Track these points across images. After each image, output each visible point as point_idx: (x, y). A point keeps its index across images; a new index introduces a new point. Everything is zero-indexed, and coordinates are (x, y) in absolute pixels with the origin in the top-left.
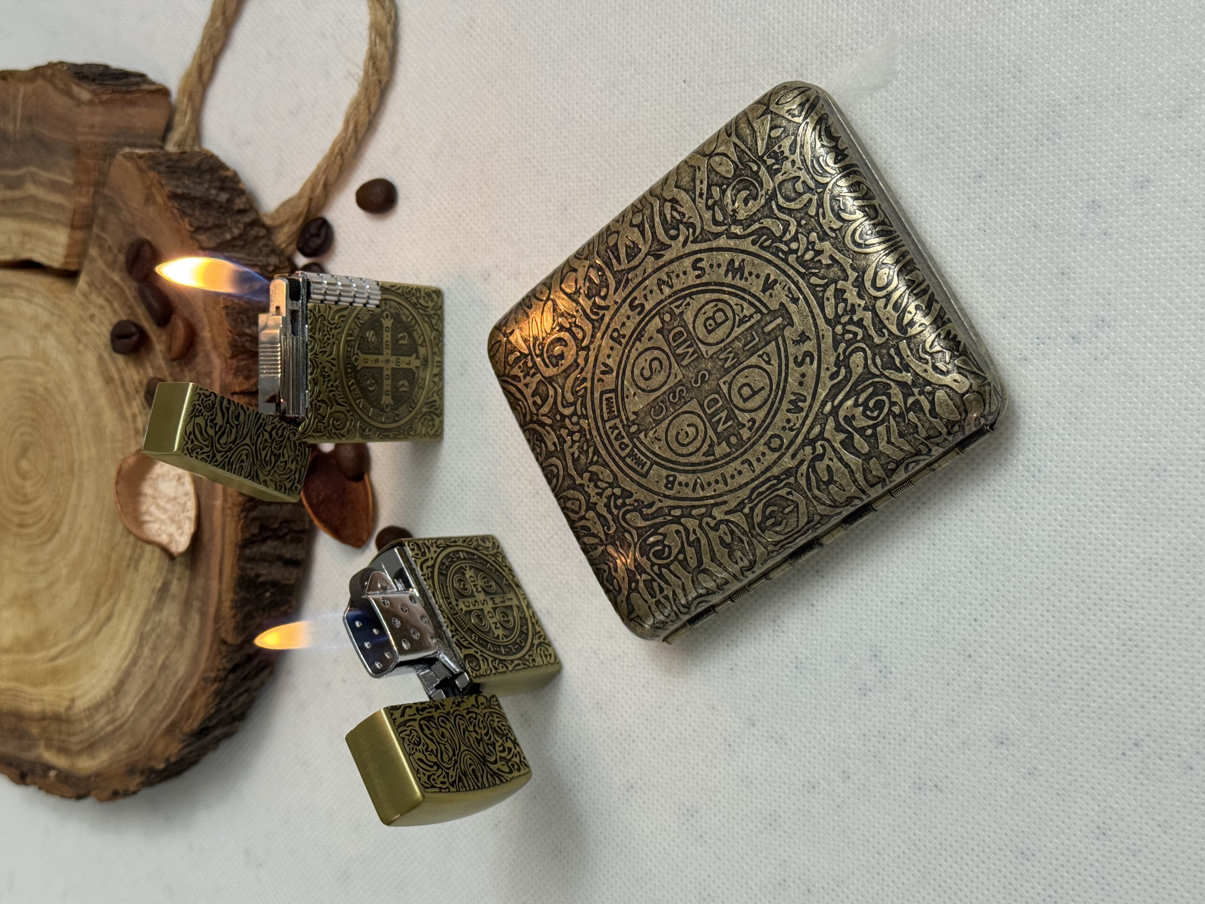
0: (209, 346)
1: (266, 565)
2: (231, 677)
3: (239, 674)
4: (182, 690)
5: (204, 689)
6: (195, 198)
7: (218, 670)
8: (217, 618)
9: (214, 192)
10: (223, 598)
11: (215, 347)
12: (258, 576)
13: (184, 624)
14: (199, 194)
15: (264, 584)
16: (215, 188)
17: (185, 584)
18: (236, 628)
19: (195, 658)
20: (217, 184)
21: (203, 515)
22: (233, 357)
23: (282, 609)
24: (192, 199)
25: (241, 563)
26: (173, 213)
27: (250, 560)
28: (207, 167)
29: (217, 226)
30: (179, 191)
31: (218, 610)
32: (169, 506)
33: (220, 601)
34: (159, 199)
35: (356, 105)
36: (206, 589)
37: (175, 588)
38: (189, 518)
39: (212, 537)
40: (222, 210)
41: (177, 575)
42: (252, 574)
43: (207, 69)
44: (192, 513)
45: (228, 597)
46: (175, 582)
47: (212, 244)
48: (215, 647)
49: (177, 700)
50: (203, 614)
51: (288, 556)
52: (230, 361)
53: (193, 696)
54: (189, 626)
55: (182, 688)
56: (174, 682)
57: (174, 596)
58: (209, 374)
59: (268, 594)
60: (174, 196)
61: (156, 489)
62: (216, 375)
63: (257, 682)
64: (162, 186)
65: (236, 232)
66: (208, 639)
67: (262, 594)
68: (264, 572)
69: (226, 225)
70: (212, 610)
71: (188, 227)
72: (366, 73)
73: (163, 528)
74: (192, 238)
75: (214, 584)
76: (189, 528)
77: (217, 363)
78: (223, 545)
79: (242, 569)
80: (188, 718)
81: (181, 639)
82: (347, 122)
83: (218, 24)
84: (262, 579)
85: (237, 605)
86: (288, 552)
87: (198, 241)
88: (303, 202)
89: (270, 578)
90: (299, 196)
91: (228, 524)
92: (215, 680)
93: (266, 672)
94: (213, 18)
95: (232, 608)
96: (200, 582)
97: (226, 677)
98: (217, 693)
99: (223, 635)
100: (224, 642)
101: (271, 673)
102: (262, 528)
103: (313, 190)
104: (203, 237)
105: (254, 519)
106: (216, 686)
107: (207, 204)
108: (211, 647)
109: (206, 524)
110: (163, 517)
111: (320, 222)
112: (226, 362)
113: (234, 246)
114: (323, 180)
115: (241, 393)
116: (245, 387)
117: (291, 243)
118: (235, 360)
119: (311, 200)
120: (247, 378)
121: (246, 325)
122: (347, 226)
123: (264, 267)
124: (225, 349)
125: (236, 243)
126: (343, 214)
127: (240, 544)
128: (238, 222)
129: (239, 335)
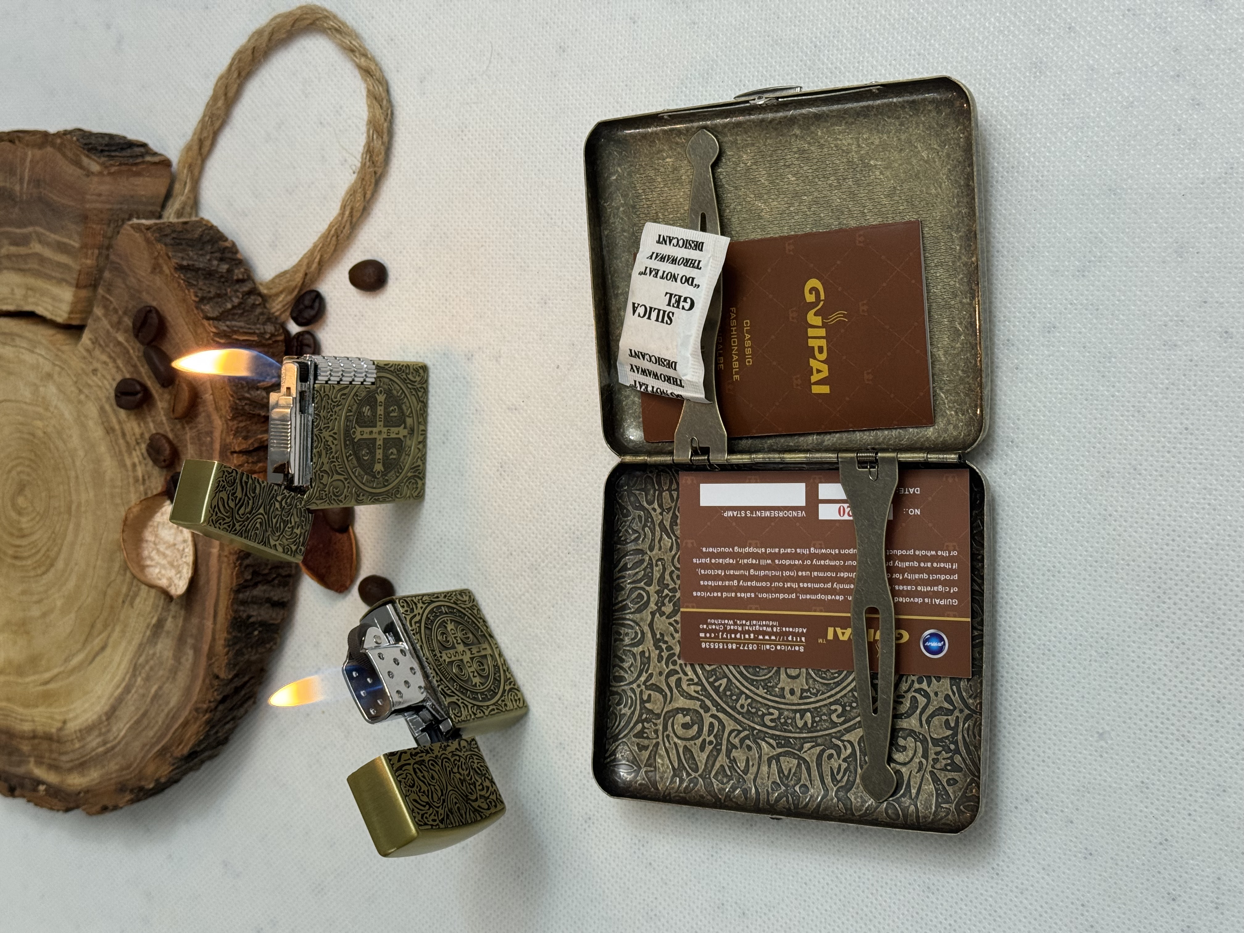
0: (211, 408)
1: (255, 607)
2: (221, 708)
3: (228, 704)
4: (174, 718)
5: (196, 719)
6: (199, 269)
7: (210, 702)
8: (211, 655)
9: (215, 263)
10: (217, 637)
11: (217, 409)
12: (249, 617)
13: (177, 658)
14: (201, 265)
15: (253, 623)
16: (216, 259)
17: (180, 622)
18: (228, 664)
19: (188, 690)
20: (218, 255)
21: (199, 561)
22: (233, 419)
23: (268, 646)
24: (197, 270)
25: (235, 607)
26: (179, 283)
27: (243, 603)
28: (208, 237)
29: (219, 296)
30: (185, 263)
31: (211, 648)
32: (168, 552)
33: (214, 639)
34: (166, 270)
35: (352, 193)
36: (201, 629)
37: (169, 624)
38: (188, 564)
39: (208, 582)
40: (223, 280)
41: (172, 613)
42: (244, 615)
43: (207, 143)
44: (190, 559)
45: (222, 637)
46: (170, 620)
47: (215, 314)
48: (207, 681)
49: (168, 727)
50: (197, 650)
51: (276, 598)
52: (230, 423)
53: (185, 724)
54: (183, 660)
55: (173, 717)
56: (166, 711)
57: (168, 632)
58: (210, 433)
59: (256, 633)
60: (181, 268)
61: (156, 536)
62: (217, 434)
63: (242, 710)
64: (169, 258)
65: (236, 301)
66: (201, 673)
67: (252, 633)
68: (254, 613)
69: (226, 294)
70: (206, 648)
71: (194, 298)
72: (363, 165)
73: (163, 572)
74: (197, 308)
75: (209, 624)
76: (187, 573)
77: (218, 423)
78: (218, 590)
79: (236, 611)
80: (179, 744)
81: (174, 671)
82: (343, 207)
83: (220, 103)
84: (252, 620)
85: (231, 643)
86: (276, 594)
87: (202, 310)
88: (299, 277)
89: (259, 619)
90: (295, 269)
91: (223, 571)
92: (206, 711)
93: (250, 702)
94: (214, 98)
95: (225, 646)
96: (195, 621)
97: (216, 707)
98: (208, 722)
99: (216, 670)
100: (217, 677)
101: (254, 703)
102: (255, 573)
103: (309, 265)
104: (207, 308)
105: (247, 566)
106: (207, 716)
107: (209, 274)
108: (204, 681)
109: (202, 569)
110: (164, 562)
111: (313, 295)
112: (227, 424)
113: (234, 314)
114: (318, 257)
115: (240, 452)
116: (244, 446)
117: (285, 311)
118: (235, 422)
119: (306, 274)
120: (246, 438)
121: (246, 389)
122: (338, 299)
123: (261, 335)
124: (227, 411)
125: (235, 311)
126: (335, 288)
127: (234, 589)
128: (237, 291)
129: (239, 399)
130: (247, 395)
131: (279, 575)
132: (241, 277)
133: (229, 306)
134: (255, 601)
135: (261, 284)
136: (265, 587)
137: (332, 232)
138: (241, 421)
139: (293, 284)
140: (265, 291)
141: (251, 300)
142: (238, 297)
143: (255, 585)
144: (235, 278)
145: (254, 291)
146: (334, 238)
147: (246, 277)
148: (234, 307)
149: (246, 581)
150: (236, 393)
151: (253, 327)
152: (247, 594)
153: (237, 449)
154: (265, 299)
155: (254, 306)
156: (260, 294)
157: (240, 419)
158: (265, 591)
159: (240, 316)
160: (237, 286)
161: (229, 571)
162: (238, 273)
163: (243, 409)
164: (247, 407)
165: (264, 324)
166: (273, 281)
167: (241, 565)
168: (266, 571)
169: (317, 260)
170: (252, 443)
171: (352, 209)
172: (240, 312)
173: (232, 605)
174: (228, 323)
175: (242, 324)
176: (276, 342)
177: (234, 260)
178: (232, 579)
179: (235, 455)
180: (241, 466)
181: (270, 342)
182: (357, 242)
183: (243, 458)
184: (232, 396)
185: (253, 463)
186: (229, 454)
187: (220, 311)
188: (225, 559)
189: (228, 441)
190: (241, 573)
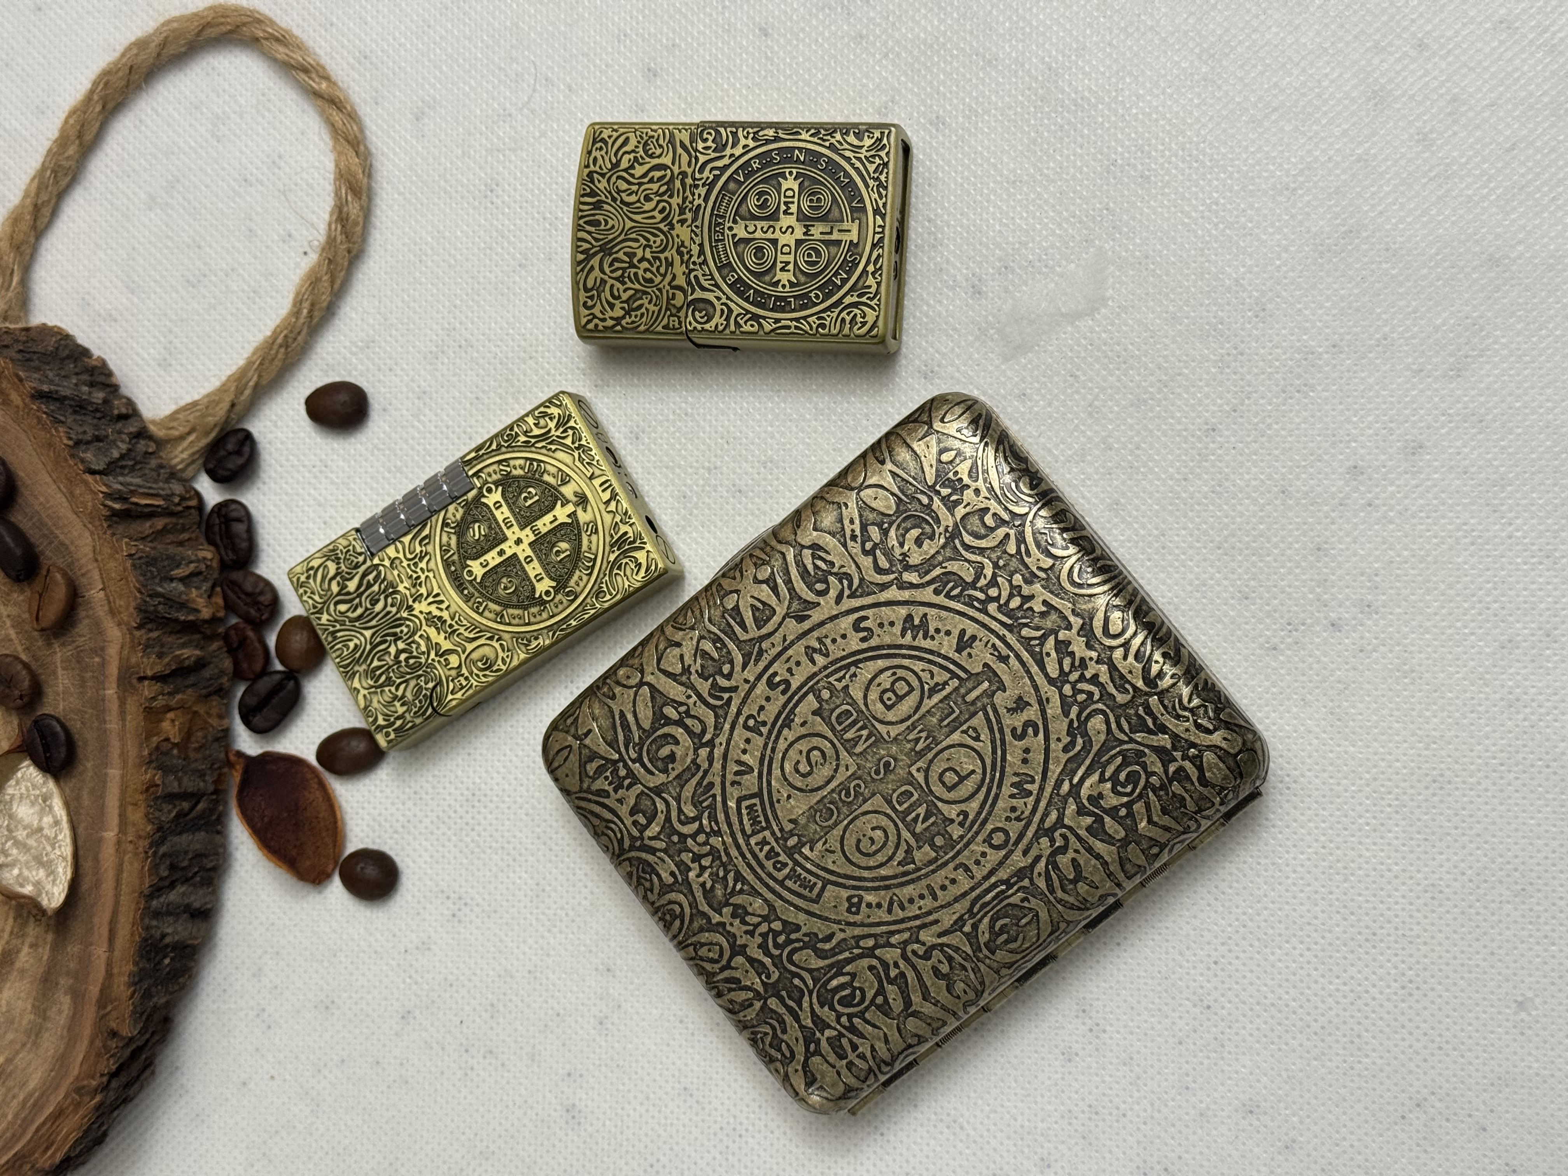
0: (101, 611)
1: (171, 919)
2: (114, 1084)
4: (38, 1106)
5: (78, 1105)
6: (65, 398)
7: (102, 1075)
8: (104, 1000)
9: (85, 389)
10: (115, 971)
11: (112, 612)
12: (163, 936)
13: (41, 1010)
14: (68, 392)
15: (167, 946)
16: (85, 383)
17: (45, 953)
18: (134, 1012)
19: (62, 1061)
20: (85, 377)
21: (81, 853)
22: (139, 627)
23: (181, 980)
24: (62, 399)
25: (147, 921)
26: (39, 419)
27: (157, 914)
28: (67, 352)
29: (98, 439)
30: (45, 388)
31: (105, 990)
32: (31, 842)
33: (109, 975)
34: (15, 397)
35: (313, 280)
36: (85, 962)
37: (25, 958)
38: (64, 859)
39: (98, 884)
40: (98, 415)
41: (29, 940)
42: (158, 935)
43: (46, 211)
44: (67, 850)
45: (125, 969)
46: (26, 950)
47: (101, 466)
48: (98, 1043)
49: (26, 1123)
50: (77, 996)
51: (197, 905)
52: (137, 633)
53: (58, 1115)
54: (52, 1013)
55: (35, 1105)
56: (21, 1097)
57: (22, 971)
58: (100, 651)
59: (167, 961)
60: (40, 396)
61: (11, 816)
62: (113, 651)
64: (21, 380)
65: (124, 447)
66: (87, 1031)
67: (160, 962)
68: (169, 930)
69: (107, 437)
70: (94, 990)
71: (66, 441)
73: (26, 873)
74: (72, 456)
75: (100, 952)
76: (64, 872)
77: (114, 634)
78: (117, 896)
79: (147, 928)
80: (47, 1149)
81: (35, 1033)
82: (298, 303)
83: (72, 150)
84: (167, 940)
85: (137, 980)
87: (83, 461)
88: (221, 410)
89: (176, 938)
90: (211, 400)
91: (126, 866)
92: (96, 1091)
94: (62, 141)
95: (130, 984)
96: (73, 949)
97: (109, 1084)
98: (97, 1108)
99: (113, 1025)
100: (114, 1034)
102: (173, 867)
103: (239, 392)
104: (88, 456)
105: (164, 855)
106: (98, 1098)
107: (80, 407)
108: (92, 1043)
109: (87, 865)
110: (23, 858)
111: (240, 437)
112: (131, 634)
113: (123, 467)
114: (255, 378)
115: (154, 678)
116: (158, 668)
117: (193, 462)
118: (143, 631)
119: (233, 405)
120: (160, 656)
121: (157, 580)
122: (282, 443)
123: (167, 498)
124: (131, 615)
125: (124, 463)
126: (276, 426)
127: (146, 892)
128: (120, 432)
129: (150, 596)
130: (160, 589)
131: (202, 868)
132: (124, 411)
133: (116, 454)
134: (172, 912)
135: (153, 422)
136: (183, 889)
137: (280, 340)
138: (150, 630)
139: (211, 420)
140: (159, 432)
141: (142, 446)
142: (123, 441)
143: (172, 885)
144: (116, 412)
145: (143, 434)
146: (282, 350)
147: (131, 412)
148: (122, 457)
149: (161, 879)
150: (145, 586)
151: (154, 486)
152: (162, 900)
153: (149, 673)
154: (160, 443)
155: (147, 454)
156: (151, 437)
157: (149, 626)
158: (184, 894)
159: (132, 469)
160: (119, 425)
161: (137, 865)
162: (119, 408)
163: (156, 611)
164: (160, 607)
165: (167, 481)
166: (173, 416)
167: (155, 853)
168: (185, 863)
169: (252, 384)
170: (168, 664)
171: (313, 305)
172: (130, 463)
173: (142, 919)
174: (121, 479)
175: (138, 481)
176: (189, 508)
177: (108, 386)
178: (142, 878)
179: (146, 683)
180: (154, 698)
181: (180, 508)
182: (314, 357)
183: (157, 687)
184: (140, 592)
185: (169, 694)
186: (134, 681)
187: (107, 460)
188: (130, 847)
189: (133, 660)
190: (155, 867)
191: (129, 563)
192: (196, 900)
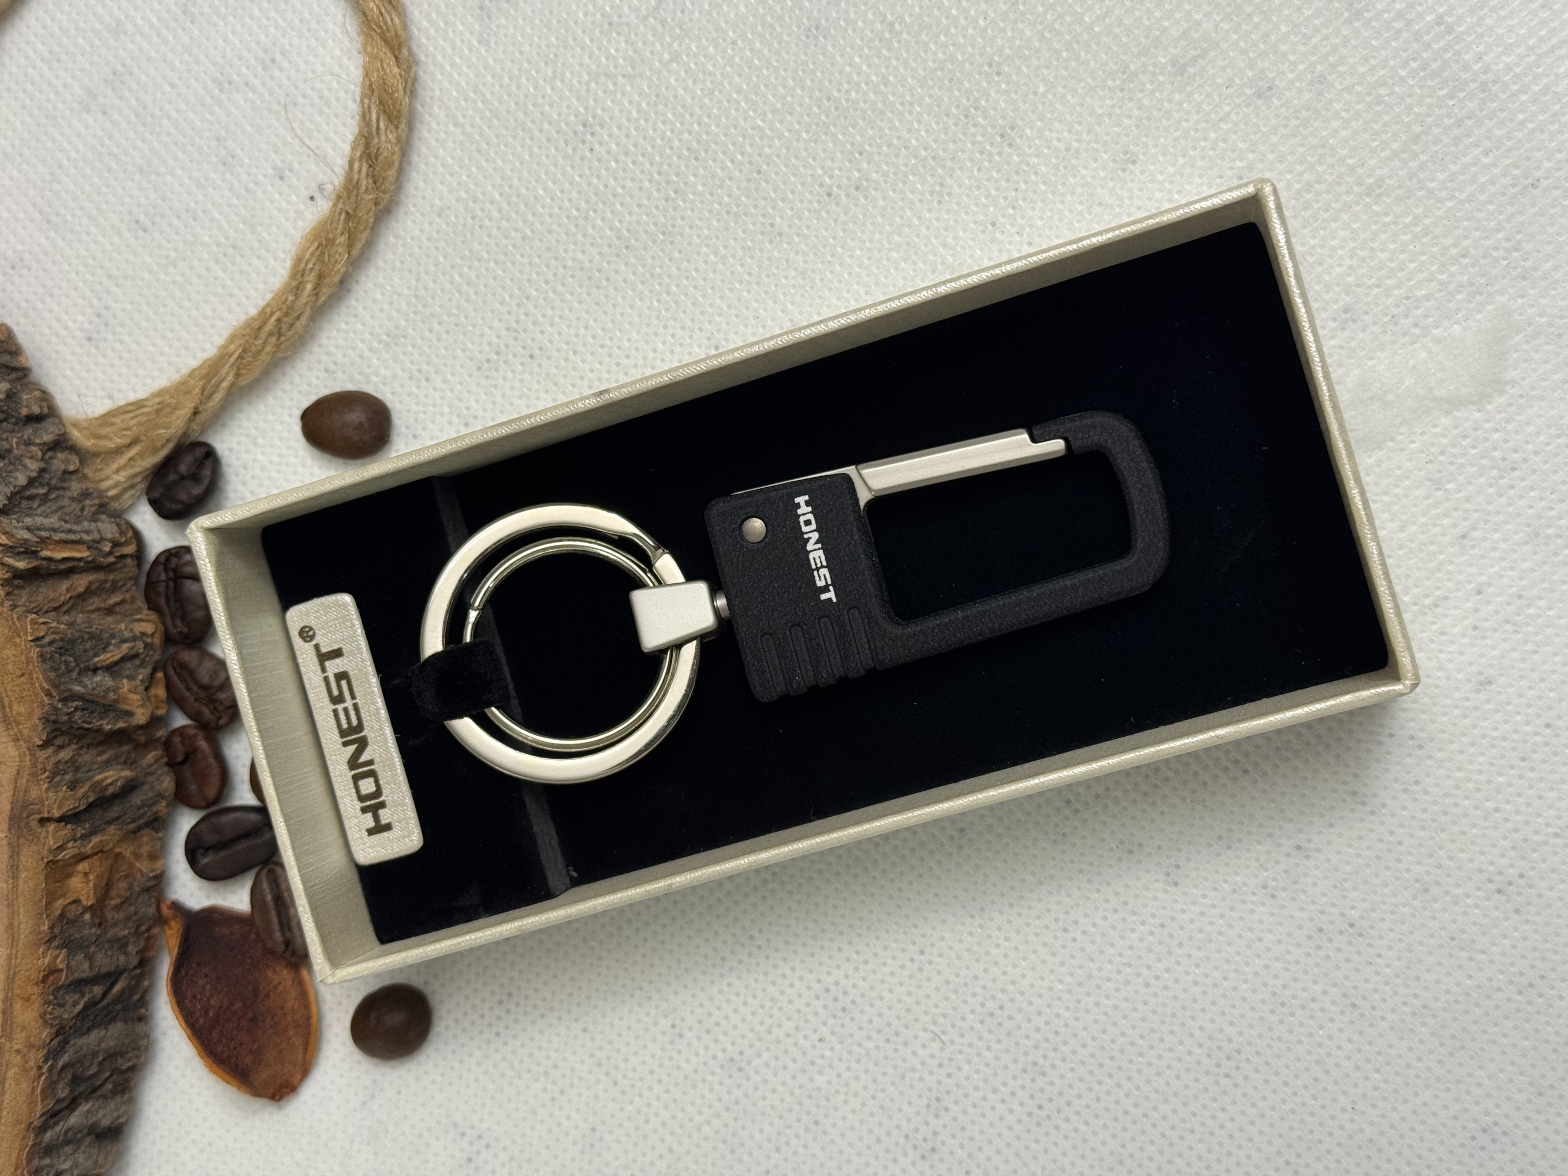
22: (45, 744)
51: (106, 1123)
69: (10, 451)
86: (106, 1114)
88: (180, 419)
91: (10, 1084)
105: (64, 1067)
111: (199, 452)
112: (33, 755)
113: (31, 498)
114: (230, 378)
115: (63, 819)
116: (69, 805)
118: (50, 750)
119: (196, 413)
120: (73, 786)
121: (74, 675)
123: (93, 545)
124: (34, 728)
125: (34, 491)
127: (37, 1123)
128: (29, 443)
129: (64, 700)
130: (77, 688)
131: (115, 1071)
132: (36, 410)
133: (22, 480)
134: (71, 1139)
136: (88, 1106)
137: (270, 324)
139: (163, 430)
141: (61, 461)
142: (34, 457)
143: (73, 1103)
144: (24, 412)
146: (273, 340)
147: (46, 410)
148: (31, 482)
149: (59, 1101)
151: (75, 527)
152: (58, 1129)
153: (56, 814)
155: (67, 474)
156: (73, 449)
157: (60, 741)
159: (45, 499)
160: (28, 431)
163: (70, 721)
164: (77, 715)
167: (51, 1067)
168: (93, 1070)
169: (224, 384)
170: (85, 795)
171: (320, 277)
172: (42, 491)
173: (29, 1160)
174: (28, 520)
175: (53, 521)
176: (123, 557)
177: (14, 369)
178: (31, 1104)
179: (52, 827)
180: (61, 848)
181: (111, 559)
182: (316, 349)
183: (67, 830)
184: (49, 694)
185: (84, 837)
186: (34, 824)
187: (8, 490)
188: (17, 1060)
189: (34, 793)
190: (51, 1086)
191: (34, 653)
192: (105, 1117)
